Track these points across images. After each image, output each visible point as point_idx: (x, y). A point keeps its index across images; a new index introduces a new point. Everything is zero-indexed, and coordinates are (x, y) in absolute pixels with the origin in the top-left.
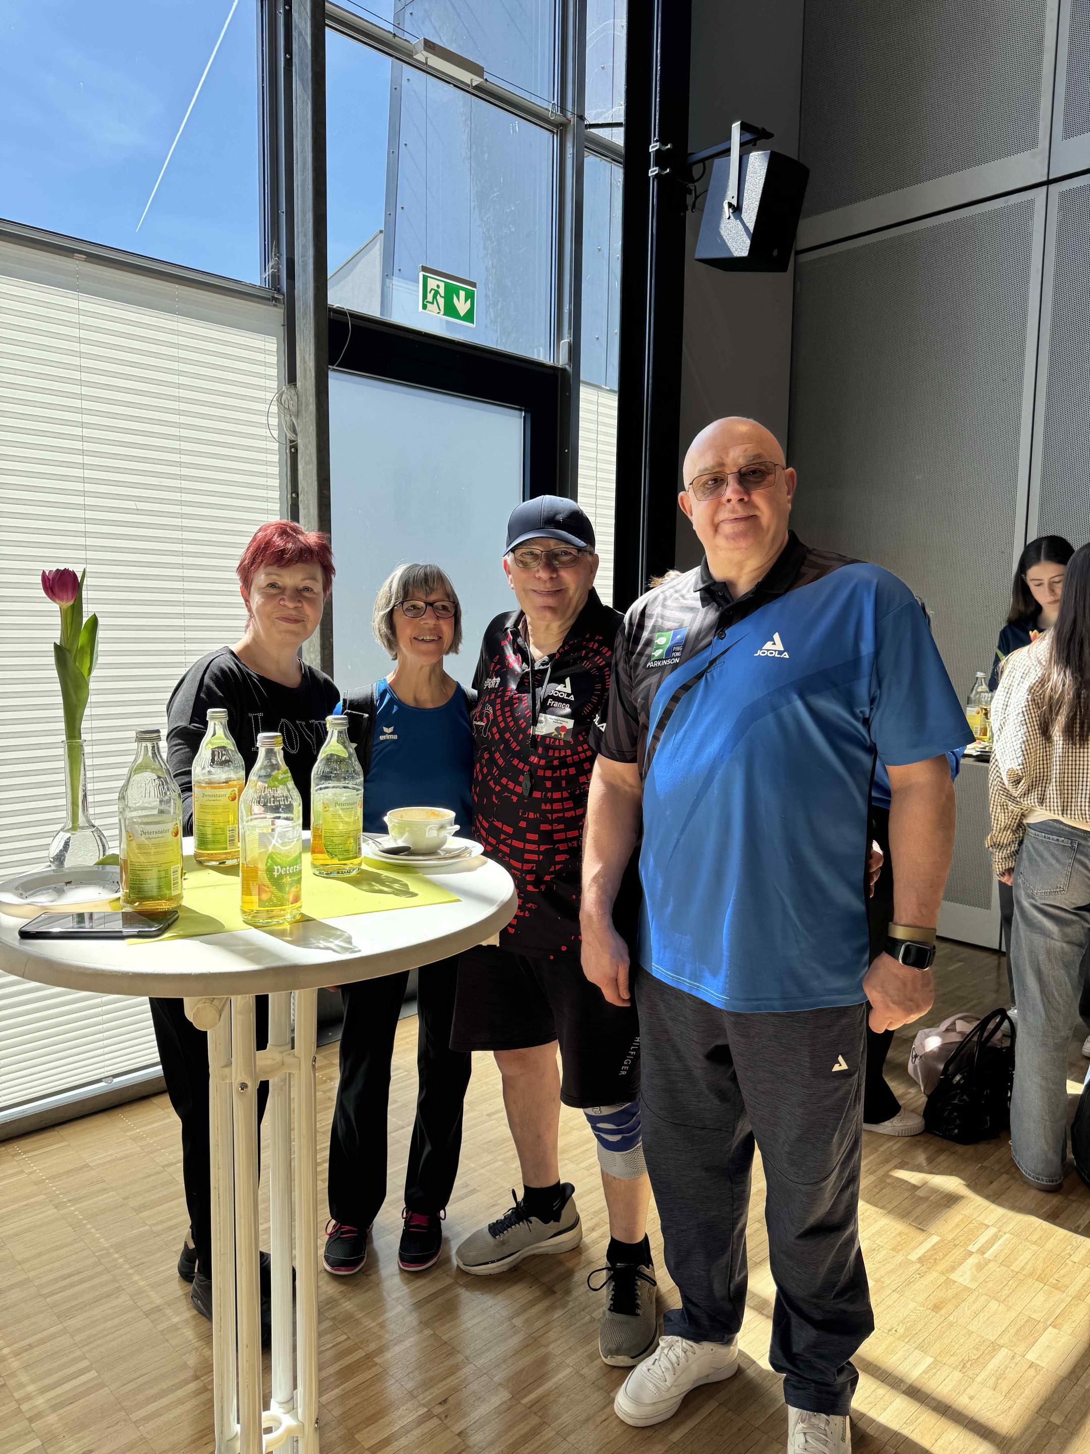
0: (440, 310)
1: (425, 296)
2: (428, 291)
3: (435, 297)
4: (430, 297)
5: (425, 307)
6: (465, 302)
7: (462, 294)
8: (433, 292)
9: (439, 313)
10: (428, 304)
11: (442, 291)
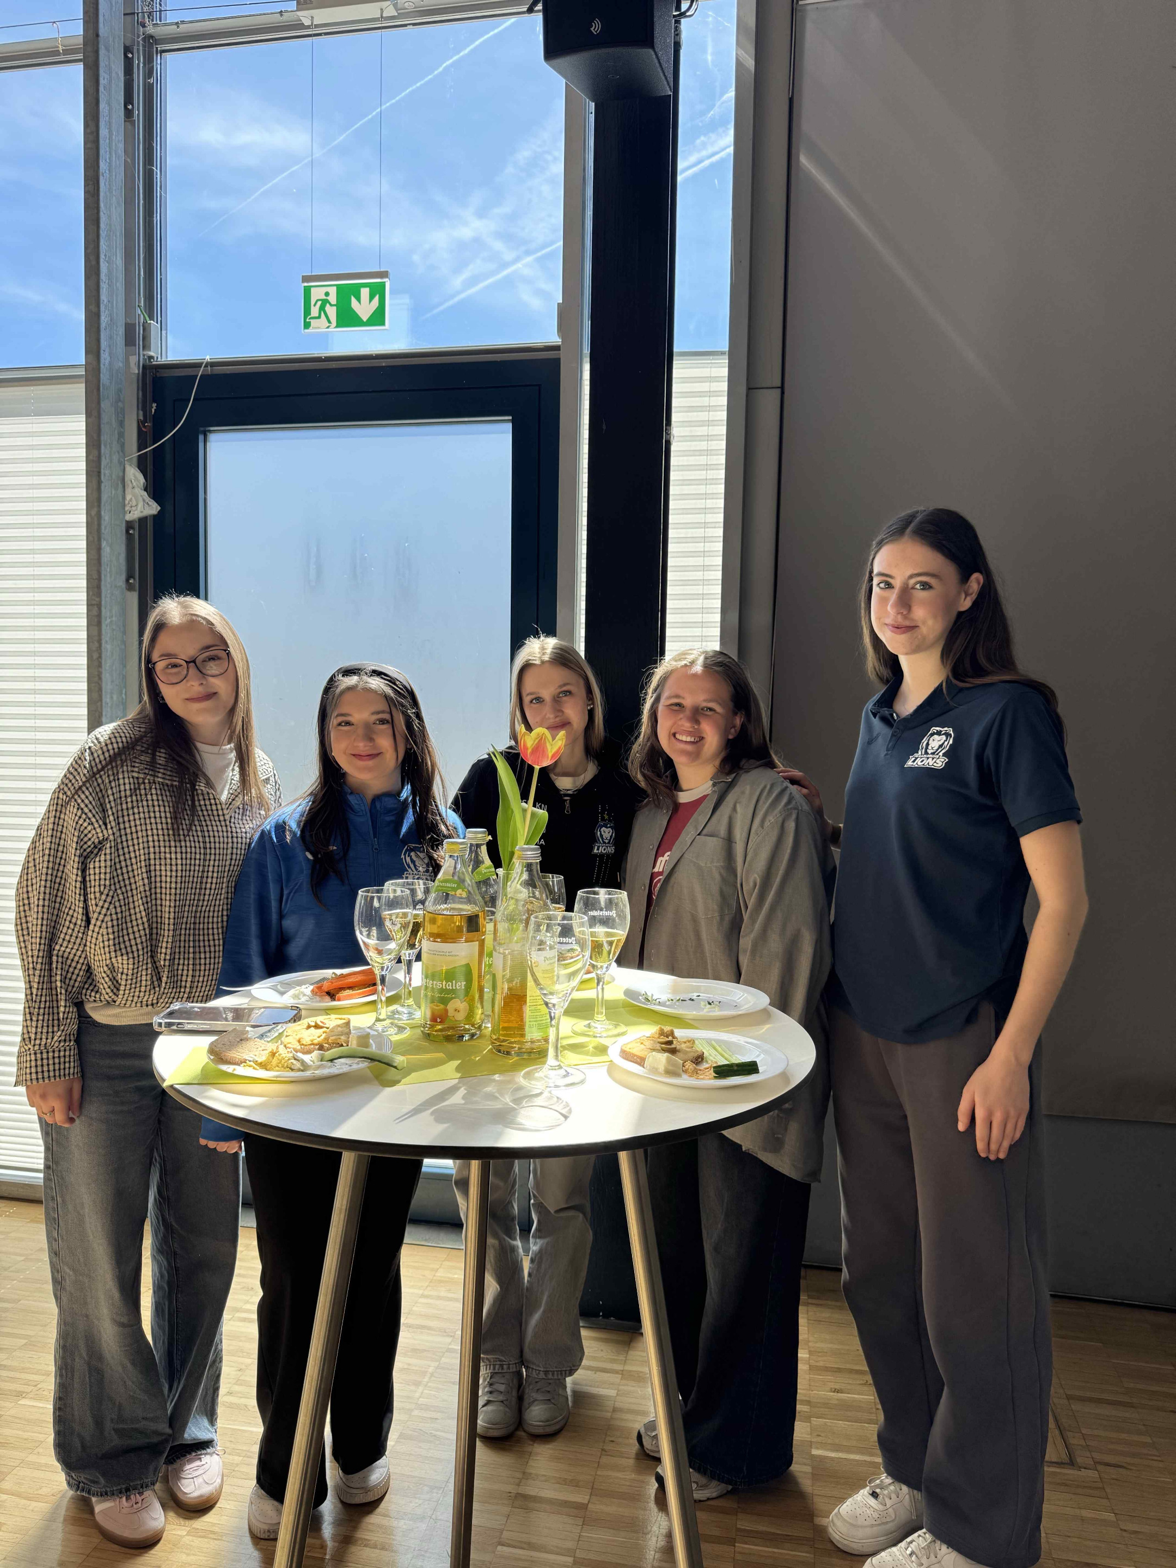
0: (329, 322)
1: (307, 311)
2: (313, 303)
3: (322, 308)
4: (315, 311)
5: (307, 325)
6: (370, 301)
7: (365, 292)
8: (319, 303)
9: (328, 327)
10: (312, 321)
11: (333, 299)
